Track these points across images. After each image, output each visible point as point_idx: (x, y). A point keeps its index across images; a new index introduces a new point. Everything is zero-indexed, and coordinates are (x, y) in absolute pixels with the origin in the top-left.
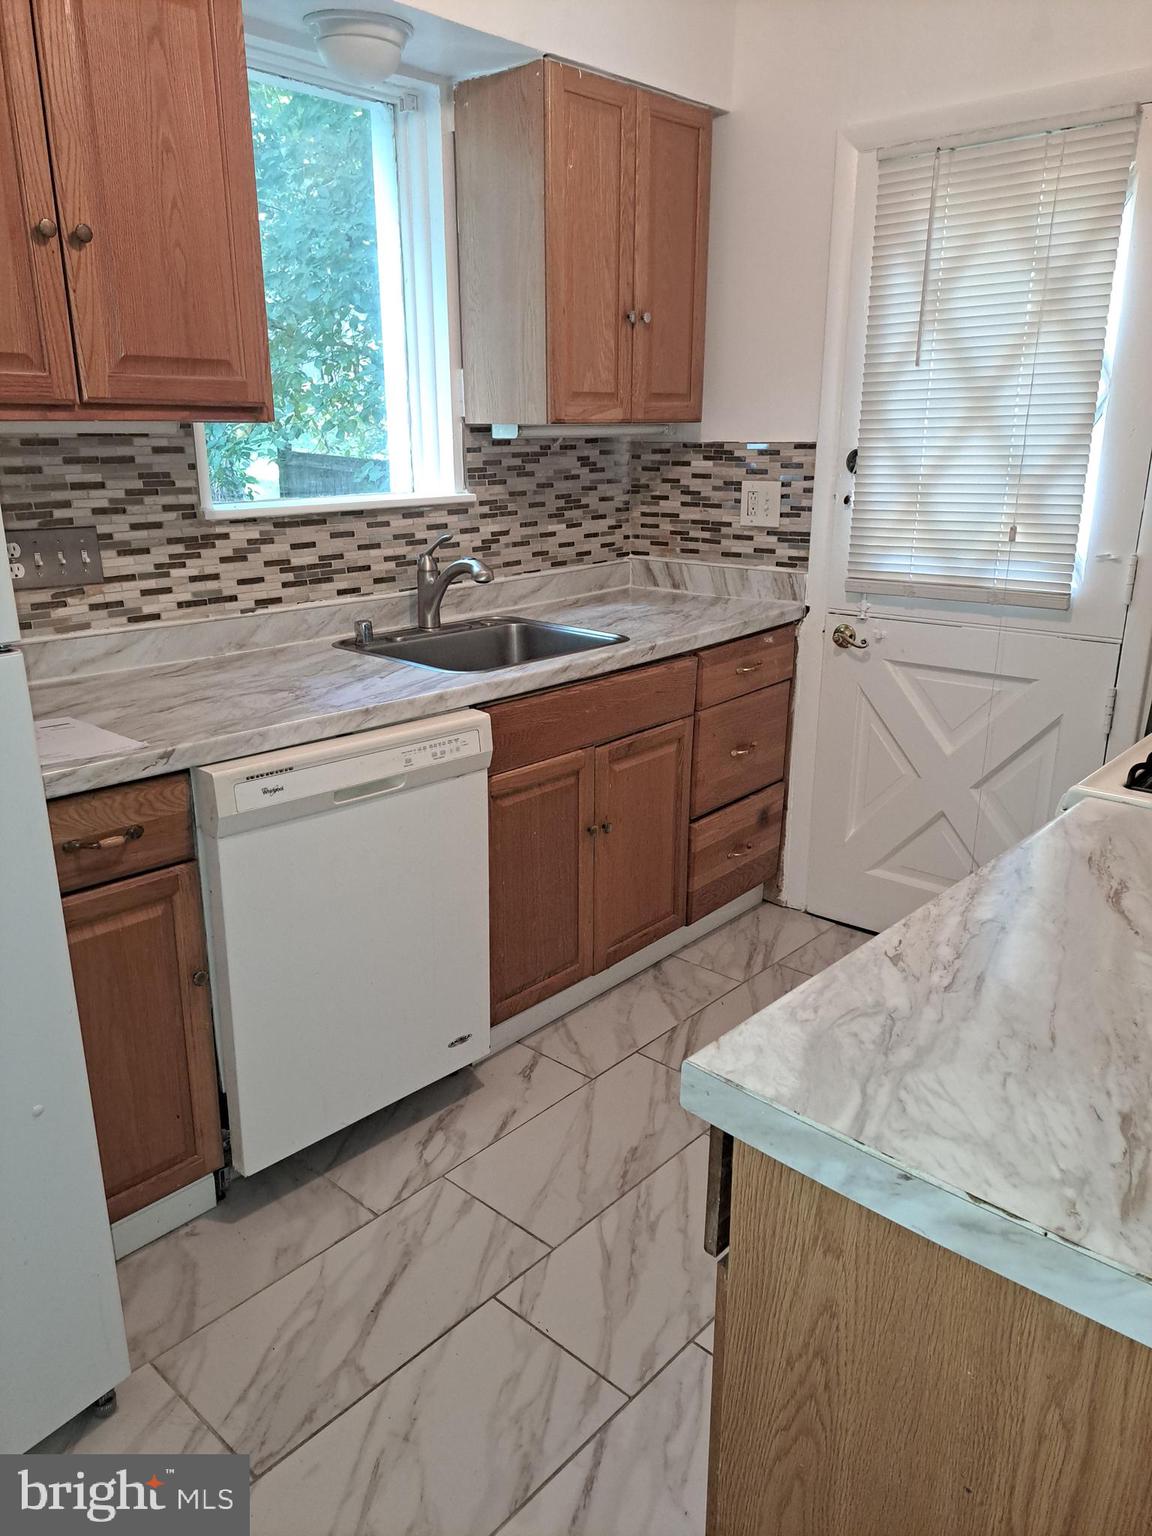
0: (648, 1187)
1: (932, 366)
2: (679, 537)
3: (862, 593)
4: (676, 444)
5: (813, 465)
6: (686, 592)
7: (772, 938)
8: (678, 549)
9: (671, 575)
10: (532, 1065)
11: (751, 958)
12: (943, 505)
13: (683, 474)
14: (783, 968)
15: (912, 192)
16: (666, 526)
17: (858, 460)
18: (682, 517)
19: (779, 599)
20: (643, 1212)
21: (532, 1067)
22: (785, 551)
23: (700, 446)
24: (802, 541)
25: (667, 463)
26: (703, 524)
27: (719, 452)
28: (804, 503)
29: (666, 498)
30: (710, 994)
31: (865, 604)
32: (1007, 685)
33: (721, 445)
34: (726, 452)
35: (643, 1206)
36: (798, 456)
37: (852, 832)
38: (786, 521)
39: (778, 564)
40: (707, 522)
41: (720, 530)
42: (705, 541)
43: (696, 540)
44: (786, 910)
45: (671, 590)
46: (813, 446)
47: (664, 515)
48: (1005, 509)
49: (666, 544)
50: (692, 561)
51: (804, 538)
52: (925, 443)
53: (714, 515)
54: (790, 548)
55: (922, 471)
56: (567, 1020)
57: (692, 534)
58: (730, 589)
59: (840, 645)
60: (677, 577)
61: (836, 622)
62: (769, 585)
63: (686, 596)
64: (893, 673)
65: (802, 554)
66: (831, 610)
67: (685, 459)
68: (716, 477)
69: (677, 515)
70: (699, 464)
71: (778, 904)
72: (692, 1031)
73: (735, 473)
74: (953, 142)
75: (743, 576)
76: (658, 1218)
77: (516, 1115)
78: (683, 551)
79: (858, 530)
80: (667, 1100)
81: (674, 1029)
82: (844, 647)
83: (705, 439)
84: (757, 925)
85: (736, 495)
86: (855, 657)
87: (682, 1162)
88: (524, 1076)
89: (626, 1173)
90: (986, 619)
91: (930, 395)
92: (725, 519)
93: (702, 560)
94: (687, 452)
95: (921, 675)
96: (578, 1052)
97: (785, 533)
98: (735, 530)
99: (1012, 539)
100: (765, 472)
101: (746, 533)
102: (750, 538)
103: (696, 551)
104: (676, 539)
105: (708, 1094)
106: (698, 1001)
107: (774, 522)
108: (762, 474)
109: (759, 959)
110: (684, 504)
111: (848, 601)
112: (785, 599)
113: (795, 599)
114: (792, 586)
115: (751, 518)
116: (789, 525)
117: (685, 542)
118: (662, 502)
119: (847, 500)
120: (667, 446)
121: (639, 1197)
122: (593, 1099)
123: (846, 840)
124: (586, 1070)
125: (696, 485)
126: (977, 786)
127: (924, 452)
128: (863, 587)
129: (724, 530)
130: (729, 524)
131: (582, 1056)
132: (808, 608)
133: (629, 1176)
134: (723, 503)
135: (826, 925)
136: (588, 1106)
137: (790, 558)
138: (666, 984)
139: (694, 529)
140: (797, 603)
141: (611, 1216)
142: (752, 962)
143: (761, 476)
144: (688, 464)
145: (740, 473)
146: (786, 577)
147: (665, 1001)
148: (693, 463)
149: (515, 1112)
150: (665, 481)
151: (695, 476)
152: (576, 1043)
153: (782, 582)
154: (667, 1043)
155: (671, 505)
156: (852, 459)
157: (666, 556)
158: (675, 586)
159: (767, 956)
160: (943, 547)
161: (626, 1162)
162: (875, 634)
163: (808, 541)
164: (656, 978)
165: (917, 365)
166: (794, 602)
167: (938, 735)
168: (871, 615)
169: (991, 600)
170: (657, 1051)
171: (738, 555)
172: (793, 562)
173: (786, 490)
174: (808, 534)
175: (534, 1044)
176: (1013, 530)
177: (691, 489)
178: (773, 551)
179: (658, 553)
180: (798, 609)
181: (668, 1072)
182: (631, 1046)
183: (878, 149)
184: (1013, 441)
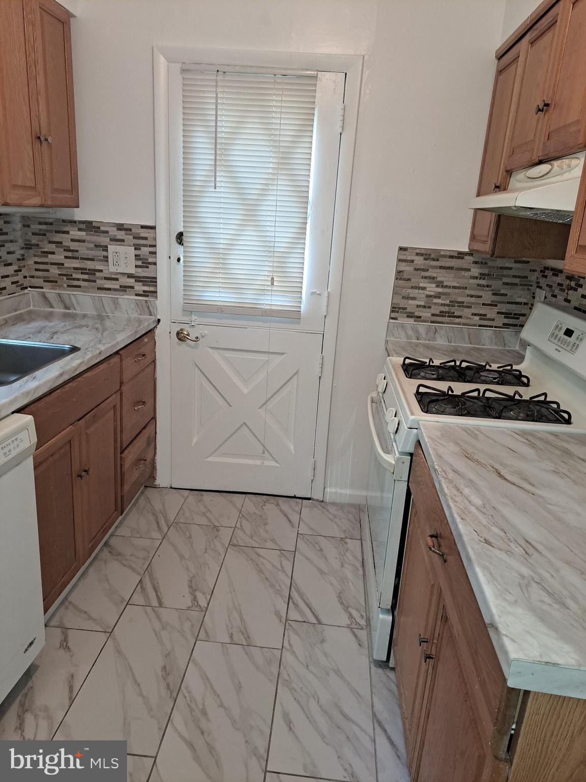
0: (187, 688)
1: (222, 190)
2: (65, 278)
3: (192, 312)
4: (57, 220)
5: (155, 239)
6: (75, 312)
7: (161, 507)
8: (65, 285)
9: (62, 301)
10: (65, 638)
11: (158, 523)
12: (235, 265)
13: (65, 240)
14: (179, 524)
15: (203, 92)
16: (55, 271)
17: (184, 238)
18: (66, 265)
19: (141, 315)
20: (193, 706)
21: (66, 639)
22: (139, 288)
23: (75, 222)
24: (153, 282)
25: (51, 231)
26: (83, 271)
27: (90, 227)
28: (150, 260)
29: (53, 253)
30: (148, 552)
31: (194, 317)
32: (271, 356)
33: (91, 223)
34: (94, 227)
35: (191, 701)
36: (144, 232)
37: (195, 440)
38: (140, 270)
39: (137, 295)
40: (86, 269)
41: (95, 274)
42: (84, 280)
43: (78, 280)
44: (159, 489)
45: (63, 311)
46: (154, 228)
47: (52, 264)
48: (267, 268)
49: (56, 282)
50: (77, 292)
51: (153, 281)
52: (222, 231)
53: (90, 265)
54: (143, 285)
55: (221, 246)
56: (70, 599)
57: (74, 276)
58: (108, 310)
59: (180, 339)
60: (68, 302)
61: (177, 328)
62: (133, 307)
63: (76, 314)
64: (213, 354)
65: (152, 289)
66: (172, 321)
67: (65, 229)
68: (89, 242)
69: (63, 264)
70: (75, 233)
71: (155, 487)
72: (152, 579)
73: (103, 240)
74: (226, 69)
75: (115, 302)
76: (203, 704)
77: (75, 677)
78: (69, 286)
79: (187, 277)
80: (164, 628)
81: (141, 581)
82: (183, 341)
83: (77, 218)
84: (150, 502)
85: (105, 253)
86: (189, 346)
87: (196, 664)
88: (64, 649)
89: (168, 685)
90: (260, 324)
91: (222, 205)
92: (98, 268)
93: (84, 292)
94: (67, 226)
95: (228, 354)
96: (90, 618)
97: (140, 277)
98: (106, 274)
99: (272, 284)
100: (123, 241)
101: (113, 276)
102: (117, 279)
103: (79, 287)
104: (63, 279)
105: (533, 674)
106: (144, 559)
107: (132, 270)
108: (121, 242)
109: (162, 522)
110: (66, 257)
111: (183, 316)
112: (144, 315)
113: (151, 315)
114: (148, 308)
115: (117, 267)
116: (141, 272)
117: (70, 280)
118: (50, 256)
119: (179, 260)
120: (50, 221)
121: (185, 697)
122: (119, 645)
123: (193, 445)
124: (104, 629)
125: (74, 246)
126: (260, 408)
127: (222, 236)
128: (192, 308)
129: (98, 274)
130: (101, 271)
131: (94, 620)
132: (159, 320)
133: (172, 686)
134: (96, 258)
135: (186, 493)
136: (119, 651)
137: (144, 291)
138: (119, 554)
139: (75, 273)
140: (153, 317)
141: (177, 718)
142: (160, 525)
143: (121, 243)
144: (68, 233)
145: (107, 240)
146: (144, 302)
147: (125, 566)
148: (71, 233)
149: (72, 676)
150: (50, 242)
151: (72, 240)
152: (85, 612)
153: (142, 306)
154: (142, 592)
155: (59, 257)
156: (180, 237)
157: (56, 289)
158: (66, 308)
159: (166, 518)
160: (236, 287)
161: (164, 679)
162: (201, 333)
163: (156, 282)
164: (110, 552)
165: (215, 188)
166: (151, 317)
167: (239, 384)
168: (197, 323)
169: (264, 314)
170: (138, 599)
171: (109, 289)
172: (145, 294)
173: (138, 252)
174: (156, 278)
175: (58, 624)
176: (273, 279)
177: (71, 248)
178: (132, 287)
179: (50, 287)
180: (154, 322)
181: (153, 610)
182: (122, 602)
183: (182, 63)
184: (268, 234)
